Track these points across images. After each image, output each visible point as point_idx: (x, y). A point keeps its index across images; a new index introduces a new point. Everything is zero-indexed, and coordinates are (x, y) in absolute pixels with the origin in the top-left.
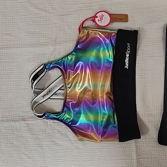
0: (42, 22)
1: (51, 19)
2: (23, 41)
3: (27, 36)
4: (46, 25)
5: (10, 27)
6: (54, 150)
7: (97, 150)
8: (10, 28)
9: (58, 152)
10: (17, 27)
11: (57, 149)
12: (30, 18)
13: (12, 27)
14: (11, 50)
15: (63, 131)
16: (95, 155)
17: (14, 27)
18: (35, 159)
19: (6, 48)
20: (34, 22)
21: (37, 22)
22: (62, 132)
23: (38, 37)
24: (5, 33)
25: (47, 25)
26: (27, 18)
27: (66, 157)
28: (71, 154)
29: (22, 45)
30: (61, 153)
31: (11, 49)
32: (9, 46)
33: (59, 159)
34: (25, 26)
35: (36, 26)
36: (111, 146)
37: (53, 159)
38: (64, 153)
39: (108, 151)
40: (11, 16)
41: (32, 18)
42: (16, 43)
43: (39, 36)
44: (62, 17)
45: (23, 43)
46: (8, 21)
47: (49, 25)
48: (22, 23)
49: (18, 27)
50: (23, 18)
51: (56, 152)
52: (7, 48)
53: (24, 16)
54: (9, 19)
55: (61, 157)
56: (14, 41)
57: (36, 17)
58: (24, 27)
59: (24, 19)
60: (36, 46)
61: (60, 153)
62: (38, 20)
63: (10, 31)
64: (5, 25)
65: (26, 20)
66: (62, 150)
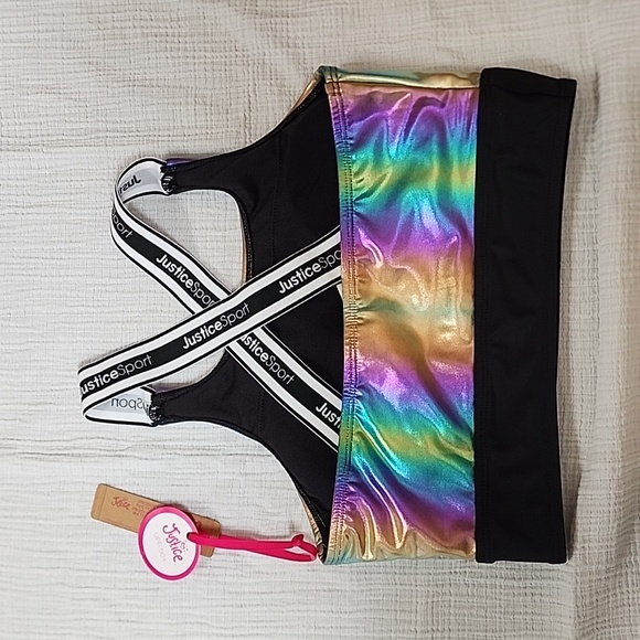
0: (187, 39)
1: (223, 30)
2: (113, 119)
3: (126, 98)
4: (202, 54)
5: (53, 61)
6: (230, 593)
7: (414, 600)
8: (55, 64)
9: (247, 603)
10: (82, 61)
11: (246, 589)
12: (136, 24)
13: (60, 61)
14: (64, 156)
15: (278, 514)
16: (404, 621)
17: (72, 61)
18: (143, 626)
19: (40, 147)
20: (154, 38)
21: (163, 39)
22: (274, 515)
23: (170, 101)
24: (33, 86)
25: (207, 54)
26: (123, 24)
27: (277, 624)
28: (300, 614)
29: (108, 134)
30: (259, 608)
31: (64, 149)
32: (54, 138)
33: (246, 633)
34: (118, 54)
35: (162, 54)
36: (480, 585)
37: (223, 632)
38: (273, 608)
39: (463, 607)
40: (54, 15)
41: (143, 23)
42: (83, 126)
43: (177, 101)
44: (268, 20)
45: (110, 126)
46: (42, 36)
47: (217, 54)
48: (102, 42)
49: (86, 60)
50: (106, 22)
51: (239, 602)
52: (48, 146)
53: (109, 16)
54: (50, 28)
55: (255, 624)
56: (73, 119)
57: (158, 20)
58: (112, 61)
59: (109, 25)
60: (165, 138)
61: (255, 609)
62: (170, 31)
63: (54, 77)
64: (30, 51)
65: (117, 32)
66: (264, 596)
